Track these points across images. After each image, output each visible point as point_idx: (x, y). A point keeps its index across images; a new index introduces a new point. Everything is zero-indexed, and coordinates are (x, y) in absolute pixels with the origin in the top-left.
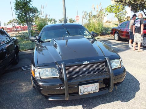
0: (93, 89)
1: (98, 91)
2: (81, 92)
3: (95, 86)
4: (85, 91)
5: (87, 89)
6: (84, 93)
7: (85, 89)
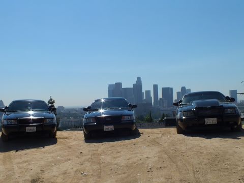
0: (213, 122)
1: (216, 123)
2: (206, 122)
3: (215, 120)
4: (209, 122)
6: (208, 124)
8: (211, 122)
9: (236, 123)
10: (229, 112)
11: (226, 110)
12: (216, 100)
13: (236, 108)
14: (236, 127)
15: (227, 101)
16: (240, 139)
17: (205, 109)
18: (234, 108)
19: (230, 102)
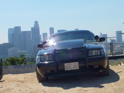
0: (75, 67)
1: (78, 68)
2: (66, 68)
3: (76, 64)
4: (69, 68)
5: (70, 67)
6: (68, 70)
7: (69, 67)
8: (72, 67)
9: (101, 67)
10: (94, 54)
11: (90, 51)
12: (82, 40)
13: (102, 48)
14: (101, 71)
15: (96, 41)
16: (103, 87)
17: (65, 51)
18: (100, 49)
19: (100, 41)
